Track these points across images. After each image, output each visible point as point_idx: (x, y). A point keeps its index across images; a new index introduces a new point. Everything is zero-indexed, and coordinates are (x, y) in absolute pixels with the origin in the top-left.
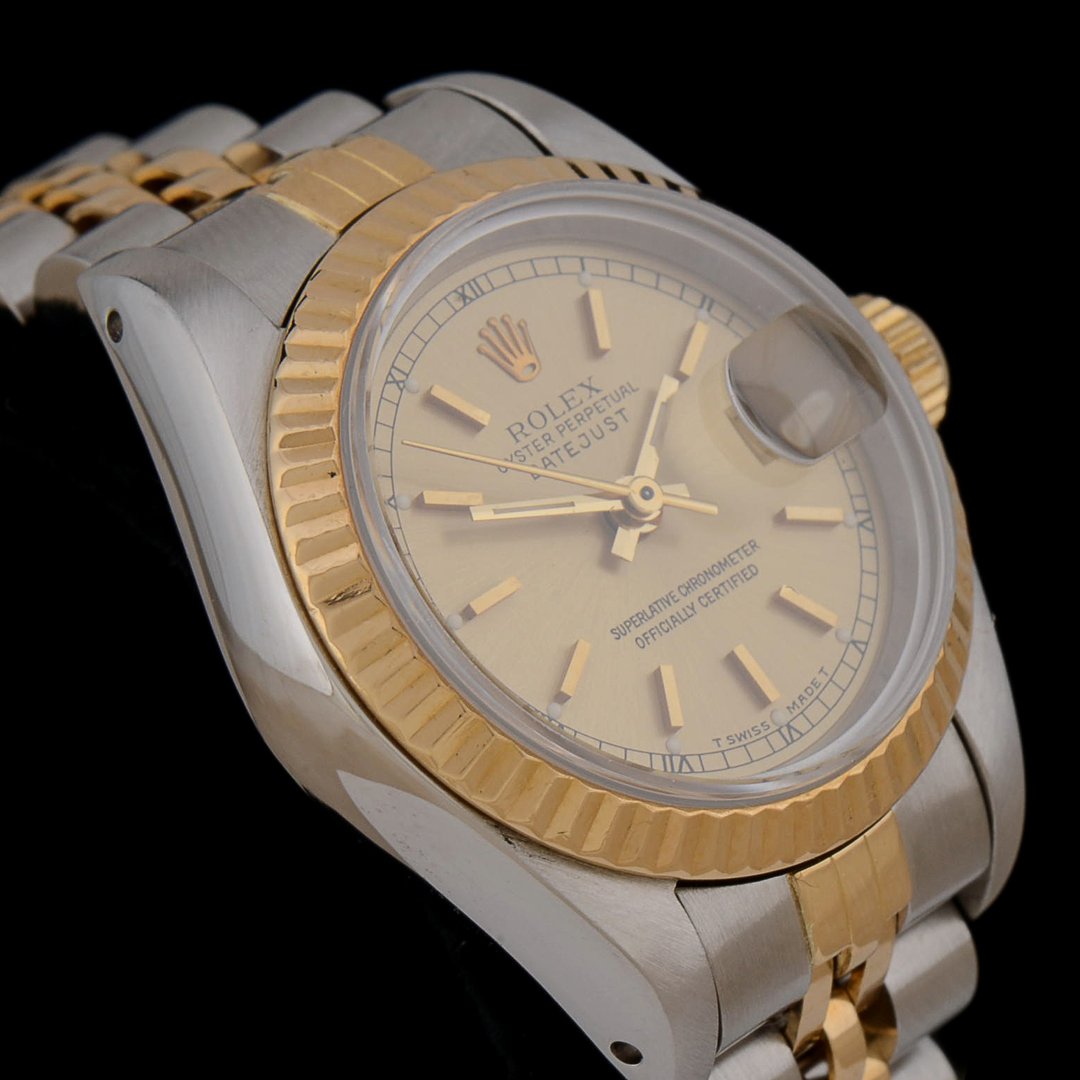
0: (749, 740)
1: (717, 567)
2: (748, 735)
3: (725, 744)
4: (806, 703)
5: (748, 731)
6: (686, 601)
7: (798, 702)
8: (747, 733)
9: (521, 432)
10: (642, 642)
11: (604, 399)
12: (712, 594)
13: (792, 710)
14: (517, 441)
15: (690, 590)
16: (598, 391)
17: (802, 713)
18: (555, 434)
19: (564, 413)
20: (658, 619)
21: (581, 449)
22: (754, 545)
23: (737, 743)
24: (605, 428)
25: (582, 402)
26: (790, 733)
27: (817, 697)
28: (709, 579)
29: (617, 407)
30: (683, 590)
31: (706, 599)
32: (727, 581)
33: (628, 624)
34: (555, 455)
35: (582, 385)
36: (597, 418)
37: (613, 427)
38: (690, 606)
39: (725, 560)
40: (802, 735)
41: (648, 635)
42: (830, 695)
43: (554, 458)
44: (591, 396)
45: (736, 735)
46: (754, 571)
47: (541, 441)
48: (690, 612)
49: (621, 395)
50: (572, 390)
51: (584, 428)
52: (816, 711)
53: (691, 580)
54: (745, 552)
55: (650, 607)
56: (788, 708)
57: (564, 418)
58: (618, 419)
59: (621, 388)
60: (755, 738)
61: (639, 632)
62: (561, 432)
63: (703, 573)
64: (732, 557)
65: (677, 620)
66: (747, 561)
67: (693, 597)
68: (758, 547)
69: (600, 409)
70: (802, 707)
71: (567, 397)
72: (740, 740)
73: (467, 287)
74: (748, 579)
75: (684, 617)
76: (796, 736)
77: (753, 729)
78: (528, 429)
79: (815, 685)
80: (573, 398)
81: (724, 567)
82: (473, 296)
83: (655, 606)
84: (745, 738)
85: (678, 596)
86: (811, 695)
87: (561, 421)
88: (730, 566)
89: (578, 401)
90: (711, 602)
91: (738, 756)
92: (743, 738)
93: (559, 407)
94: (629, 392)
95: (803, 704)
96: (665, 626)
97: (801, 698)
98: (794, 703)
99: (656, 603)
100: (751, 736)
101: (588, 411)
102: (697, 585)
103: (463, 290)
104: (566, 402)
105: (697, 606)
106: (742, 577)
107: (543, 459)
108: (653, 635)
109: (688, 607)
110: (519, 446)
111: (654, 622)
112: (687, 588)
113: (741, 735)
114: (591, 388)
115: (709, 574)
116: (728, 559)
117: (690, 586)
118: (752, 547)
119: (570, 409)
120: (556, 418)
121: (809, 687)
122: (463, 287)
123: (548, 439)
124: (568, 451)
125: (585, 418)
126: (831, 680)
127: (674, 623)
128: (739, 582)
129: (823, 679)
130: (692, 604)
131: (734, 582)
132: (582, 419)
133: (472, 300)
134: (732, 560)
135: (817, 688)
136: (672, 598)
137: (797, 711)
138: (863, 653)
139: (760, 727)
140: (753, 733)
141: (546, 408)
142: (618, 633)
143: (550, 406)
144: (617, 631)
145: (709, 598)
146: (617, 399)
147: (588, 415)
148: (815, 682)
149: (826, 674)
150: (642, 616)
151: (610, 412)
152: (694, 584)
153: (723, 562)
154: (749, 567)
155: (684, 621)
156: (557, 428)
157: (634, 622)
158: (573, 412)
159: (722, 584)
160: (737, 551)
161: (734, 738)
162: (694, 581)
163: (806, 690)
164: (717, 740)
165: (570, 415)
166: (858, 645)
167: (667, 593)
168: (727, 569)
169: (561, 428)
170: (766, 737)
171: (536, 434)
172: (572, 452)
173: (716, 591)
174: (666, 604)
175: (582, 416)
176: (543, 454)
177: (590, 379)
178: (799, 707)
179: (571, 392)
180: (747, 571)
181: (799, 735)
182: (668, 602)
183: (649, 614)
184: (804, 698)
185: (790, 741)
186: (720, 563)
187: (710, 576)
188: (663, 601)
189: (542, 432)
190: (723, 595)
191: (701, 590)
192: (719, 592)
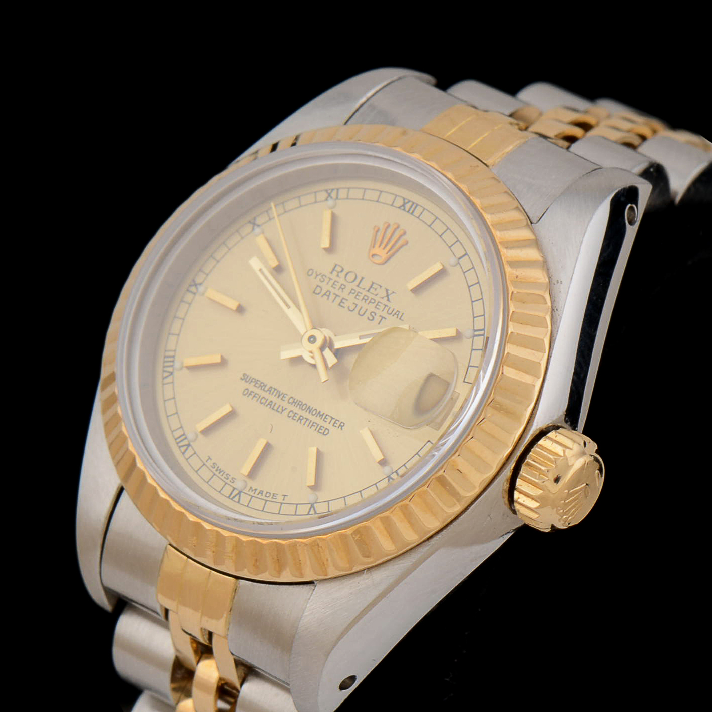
0: (220, 475)
1: (316, 412)
2: (222, 473)
3: (209, 463)
4: (260, 496)
5: (225, 472)
6: (285, 404)
7: (258, 492)
8: (223, 472)
9: (338, 272)
10: (247, 393)
11: (386, 306)
12: (298, 417)
13: (251, 490)
14: (332, 273)
15: (294, 404)
16: (388, 300)
17: (252, 496)
18: (347, 291)
19: (364, 289)
20: (266, 395)
21: (346, 308)
22: (342, 425)
23: (214, 470)
24: (368, 314)
25: (376, 295)
26: (236, 495)
27: (267, 501)
28: (307, 411)
29: (384, 314)
30: (291, 400)
31: (293, 415)
32: (311, 421)
33: (254, 380)
34: (335, 296)
35: (387, 291)
36: (371, 308)
37: (371, 318)
38: (284, 408)
39: (324, 414)
40: (239, 502)
41: (253, 394)
42: (272, 507)
43: (332, 297)
44: (382, 298)
45: (218, 467)
46: (325, 433)
47: (339, 285)
48: (280, 410)
49: (394, 313)
50: (381, 287)
51: (360, 304)
52: (258, 504)
53: (300, 401)
54: (335, 423)
55: (271, 387)
56: (251, 488)
57: (361, 291)
58: (377, 319)
59: (398, 311)
60: (223, 478)
61: (252, 387)
62: (351, 293)
63: (318, 411)
64: (327, 417)
65: (271, 405)
66: (330, 427)
67: (291, 407)
68: (342, 429)
69: (377, 307)
70: (256, 495)
71: (374, 286)
72: (217, 470)
73: (410, 204)
74: (318, 431)
75: (276, 408)
76: (236, 499)
77: (227, 474)
78: (342, 275)
79: (274, 496)
80: (376, 289)
81: (319, 415)
82: (407, 210)
83: (273, 390)
84: (220, 473)
85: (287, 399)
86: (266, 496)
87: (358, 290)
88: (321, 418)
89: (375, 293)
90: (293, 418)
91: (206, 473)
92: (219, 471)
93: (366, 284)
94: (397, 317)
95: (258, 494)
96: (264, 401)
97: (261, 492)
98: (256, 490)
99: (275, 389)
100: (222, 475)
101: (373, 301)
102: (299, 406)
103: (408, 203)
104: (371, 287)
105: (286, 413)
106: (319, 427)
107: (328, 291)
108: (254, 396)
109: (283, 407)
110: (329, 275)
111: (263, 394)
112: (294, 402)
113: (220, 469)
114: (387, 296)
115: (310, 409)
116: (325, 415)
117: (295, 402)
118: (340, 425)
119: (368, 291)
120: (358, 286)
121: (270, 493)
122: (409, 201)
123: (343, 287)
124: (341, 302)
125: (368, 302)
126: (282, 503)
127: (269, 404)
128: (314, 428)
129: (280, 499)
130: (286, 409)
131: (312, 425)
132: (366, 300)
133: (404, 210)
134: (325, 418)
135: (273, 498)
136: (283, 396)
137: (252, 493)
138: (308, 514)
139: (230, 478)
140: (225, 475)
141: (360, 278)
142: (245, 378)
143: (364, 280)
144: (246, 377)
145: (294, 416)
146: (390, 312)
147: (370, 302)
148: (275, 495)
149: (284, 500)
150: (262, 386)
151: (378, 313)
152: (299, 404)
153: (322, 413)
154: (326, 429)
155: (273, 408)
156: (352, 289)
157: (257, 383)
158: (368, 294)
159: (307, 419)
160: (333, 418)
161: (216, 467)
162: (300, 403)
163: (267, 493)
164: (210, 458)
165: (364, 293)
166: (312, 509)
167: (284, 392)
168: (318, 418)
169: (353, 292)
170: (226, 483)
171: (342, 281)
172: (342, 304)
173: (301, 418)
174: (277, 395)
175: (368, 299)
176: (331, 289)
177: (393, 293)
178: (255, 493)
179: (379, 287)
180: (324, 429)
181: (237, 500)
182: (279, 396)
183: (266, 389)
184: (262, 494)
185: (231, 497)
186: (320, 412)
187: (308, 411)
188: (278, 393)
189: (345, 283)
190: (301, 423)
191: (296, 409)
192: (301, 420)
